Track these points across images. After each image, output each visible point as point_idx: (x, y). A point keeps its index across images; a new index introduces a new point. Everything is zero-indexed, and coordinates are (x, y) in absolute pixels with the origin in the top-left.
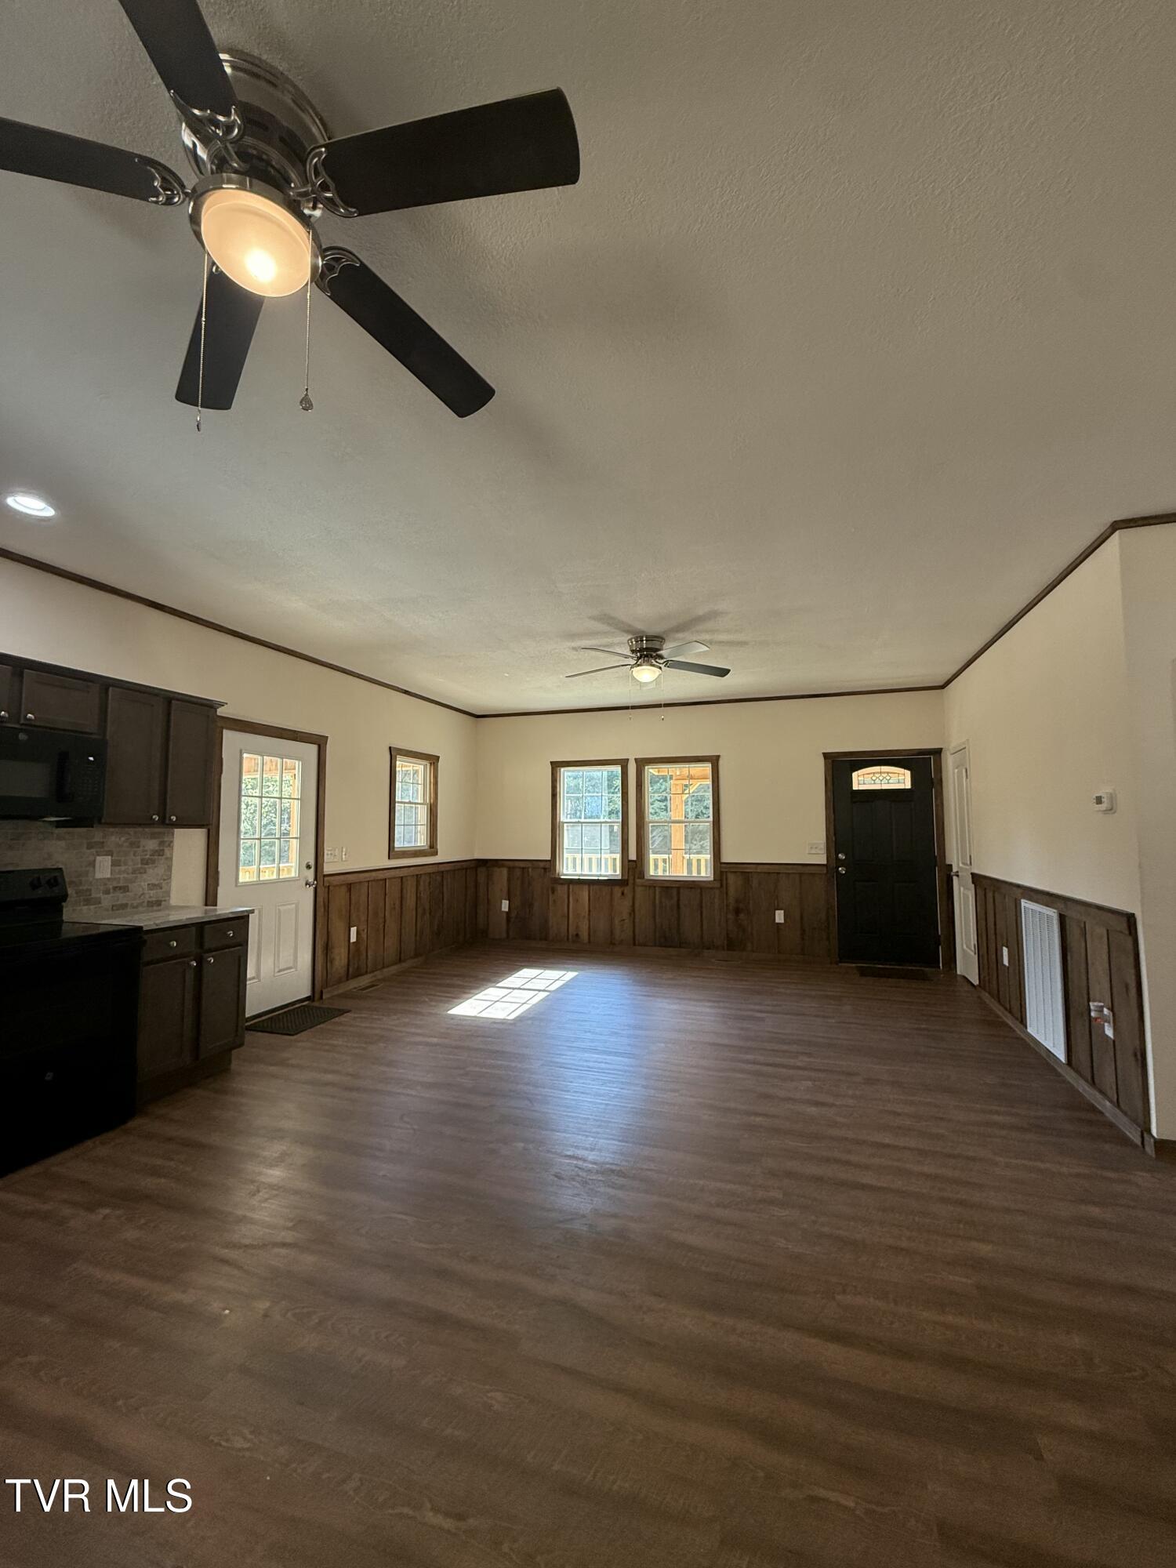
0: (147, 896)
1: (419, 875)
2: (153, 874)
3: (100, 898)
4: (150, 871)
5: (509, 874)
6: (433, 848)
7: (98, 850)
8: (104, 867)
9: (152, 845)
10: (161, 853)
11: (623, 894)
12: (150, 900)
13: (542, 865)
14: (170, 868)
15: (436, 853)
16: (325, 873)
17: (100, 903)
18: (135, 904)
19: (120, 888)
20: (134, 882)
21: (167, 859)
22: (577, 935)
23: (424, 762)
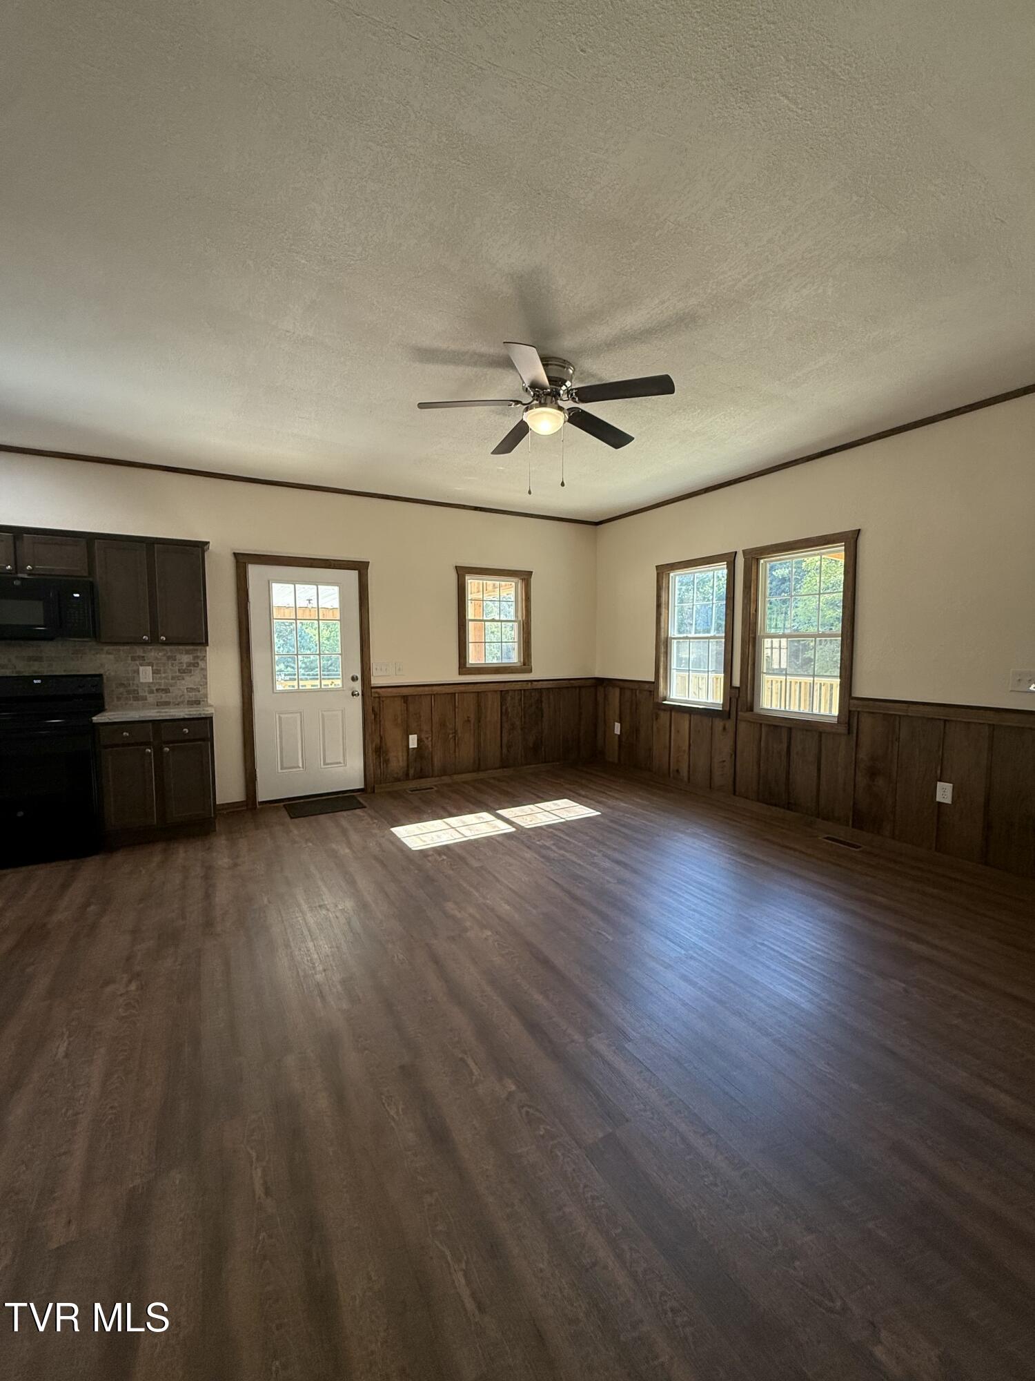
0: (186, 696)
1: (504, 692)
2: (189, 681)
3: (146, 696)
4: (187, 678)
5: (621, 695)
6: (526, 665)
7: (141, 662)
8: (146, 674)
9: (186, 659)
10: (196, 665)
11: (724, 729)
12: (190, 699)
13: (647, 686)
14: (205, 677)
15: (530, 671)
16: (372, 686)
17: (146, 699)
18: (177, 703)
19: (163, 690)
20: (174, 686)
21: (202, 669)
22: (678, 771)
23: (516, 580)
